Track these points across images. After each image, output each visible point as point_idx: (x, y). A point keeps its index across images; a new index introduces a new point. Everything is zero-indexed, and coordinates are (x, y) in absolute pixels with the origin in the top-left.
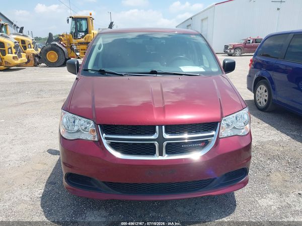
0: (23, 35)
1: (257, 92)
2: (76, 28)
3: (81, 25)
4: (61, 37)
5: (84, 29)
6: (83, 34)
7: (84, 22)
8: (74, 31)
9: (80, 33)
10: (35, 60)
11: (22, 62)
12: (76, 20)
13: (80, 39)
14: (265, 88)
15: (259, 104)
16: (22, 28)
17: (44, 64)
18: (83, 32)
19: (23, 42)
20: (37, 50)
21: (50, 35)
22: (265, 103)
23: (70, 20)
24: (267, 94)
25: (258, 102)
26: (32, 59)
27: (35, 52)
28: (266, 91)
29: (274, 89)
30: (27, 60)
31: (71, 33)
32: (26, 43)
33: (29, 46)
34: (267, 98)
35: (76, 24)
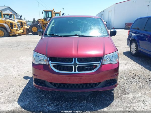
0: (21, 20)
1: (131, 47)
2: (46, 16)
3: (49, 14)
4: (39, 20)
5: (50, 16)
6: (49, 19)
7: (50, 13)
8: (45, 18)
9: (48, 18)
10: (27, 31)
11: (21, 32)
12: (46, 12)
13: (48, 21)
14: (135, 45)
15: (132, 53)
16: (21, 16)
17: (31, 33)
18: (49, 18)
19: (21, 23)
20: (28, 27)
21: (34, 19)
22: (135, 52)
23: (44, 12)
24: (136, 47)
25: (132, 51)
26: (25, 31)
27: (27, 28)
28: (135, 46)
29: (139, 45)
30: (23, 31)
31: (44, 18)
32: (23, 23)
33: (24, 25)
34: (136, 49)
35: (46, 14)
